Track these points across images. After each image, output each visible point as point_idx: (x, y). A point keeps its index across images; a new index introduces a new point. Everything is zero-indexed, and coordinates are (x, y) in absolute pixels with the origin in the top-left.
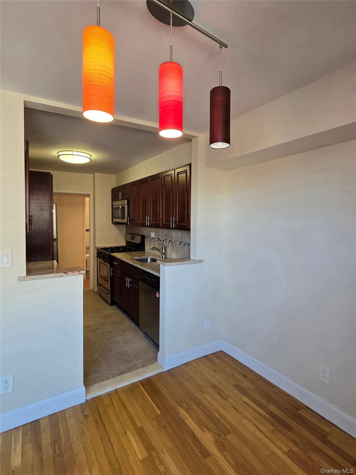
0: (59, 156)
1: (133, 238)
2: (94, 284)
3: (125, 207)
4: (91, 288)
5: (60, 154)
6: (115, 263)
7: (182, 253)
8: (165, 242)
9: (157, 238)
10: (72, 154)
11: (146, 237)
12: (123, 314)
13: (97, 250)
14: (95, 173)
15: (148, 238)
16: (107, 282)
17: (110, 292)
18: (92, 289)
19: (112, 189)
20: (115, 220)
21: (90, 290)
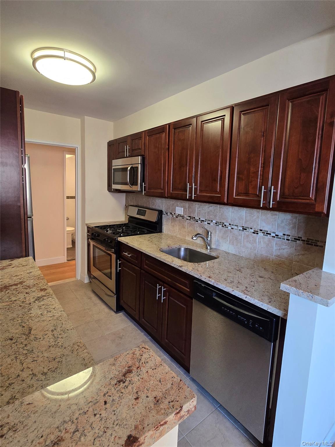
0: (35, 61)
1: (143, 213)
2: (82, 272)
3: (137, 168)
4: (79, 277)
5: (36, 55)
6: (126, 254)
7: (249, 245)
8: (206, 223)
9: (189, 217)
10: (63, 56)
11: (164, 213)
12: (142, 332)
13: (88, 227)
14: (85, 116)
15: (169, 214)
16: (111, 278)
17: (115, 294)
18: (79, 279)
19: (108, 142)
20: (114, 187)
21: (77, 281)
